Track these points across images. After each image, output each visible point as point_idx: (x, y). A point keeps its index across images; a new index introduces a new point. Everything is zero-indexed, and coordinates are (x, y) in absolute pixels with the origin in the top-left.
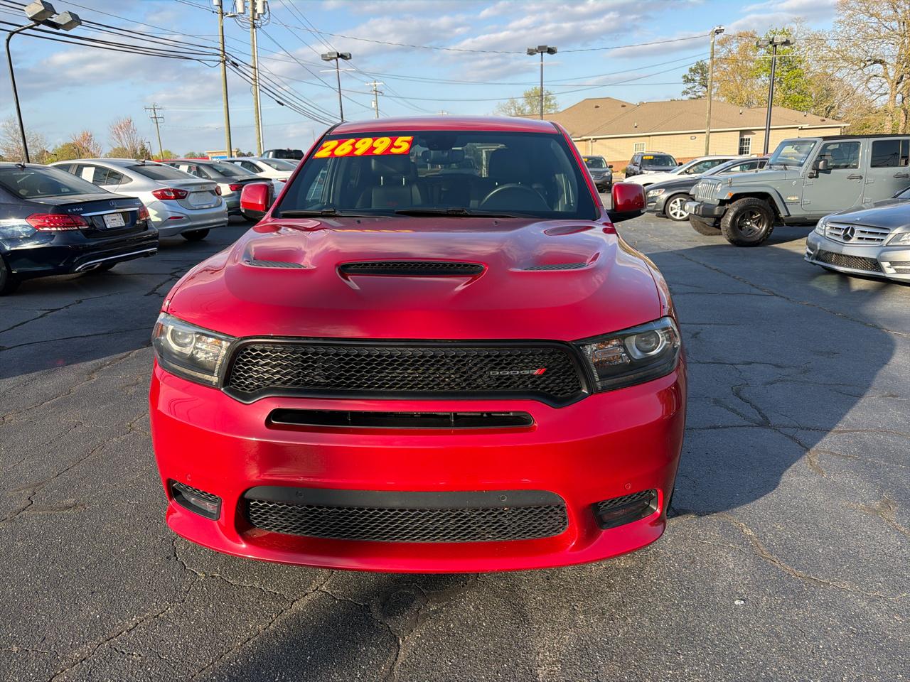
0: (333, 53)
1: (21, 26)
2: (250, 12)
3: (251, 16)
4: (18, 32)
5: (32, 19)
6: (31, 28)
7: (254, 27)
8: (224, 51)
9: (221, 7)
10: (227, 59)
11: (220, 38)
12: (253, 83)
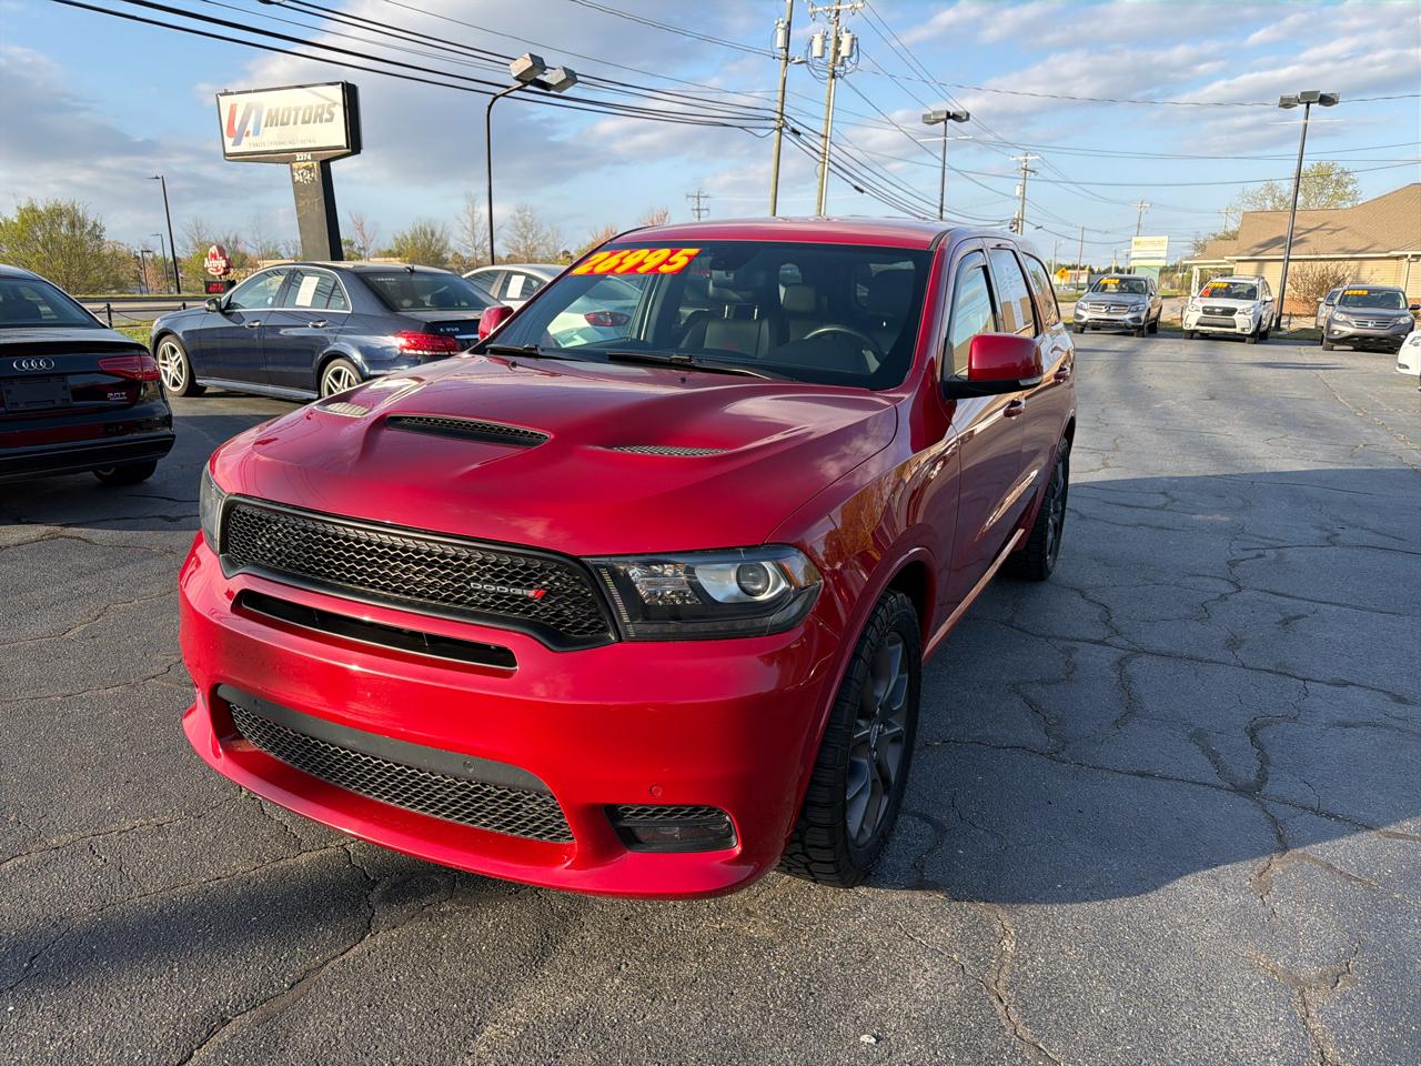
0: (941, 112)
1: (508, 87)
2: (830, 55)
3: (831, 60)
4: (504, 95)
5: (517, 78)
6: (519, 89)
7: (833, 76)
8: (782, 114)
9: (787, 50)
10: (785, 125)
11: (780, 94)
12: (822, 160)
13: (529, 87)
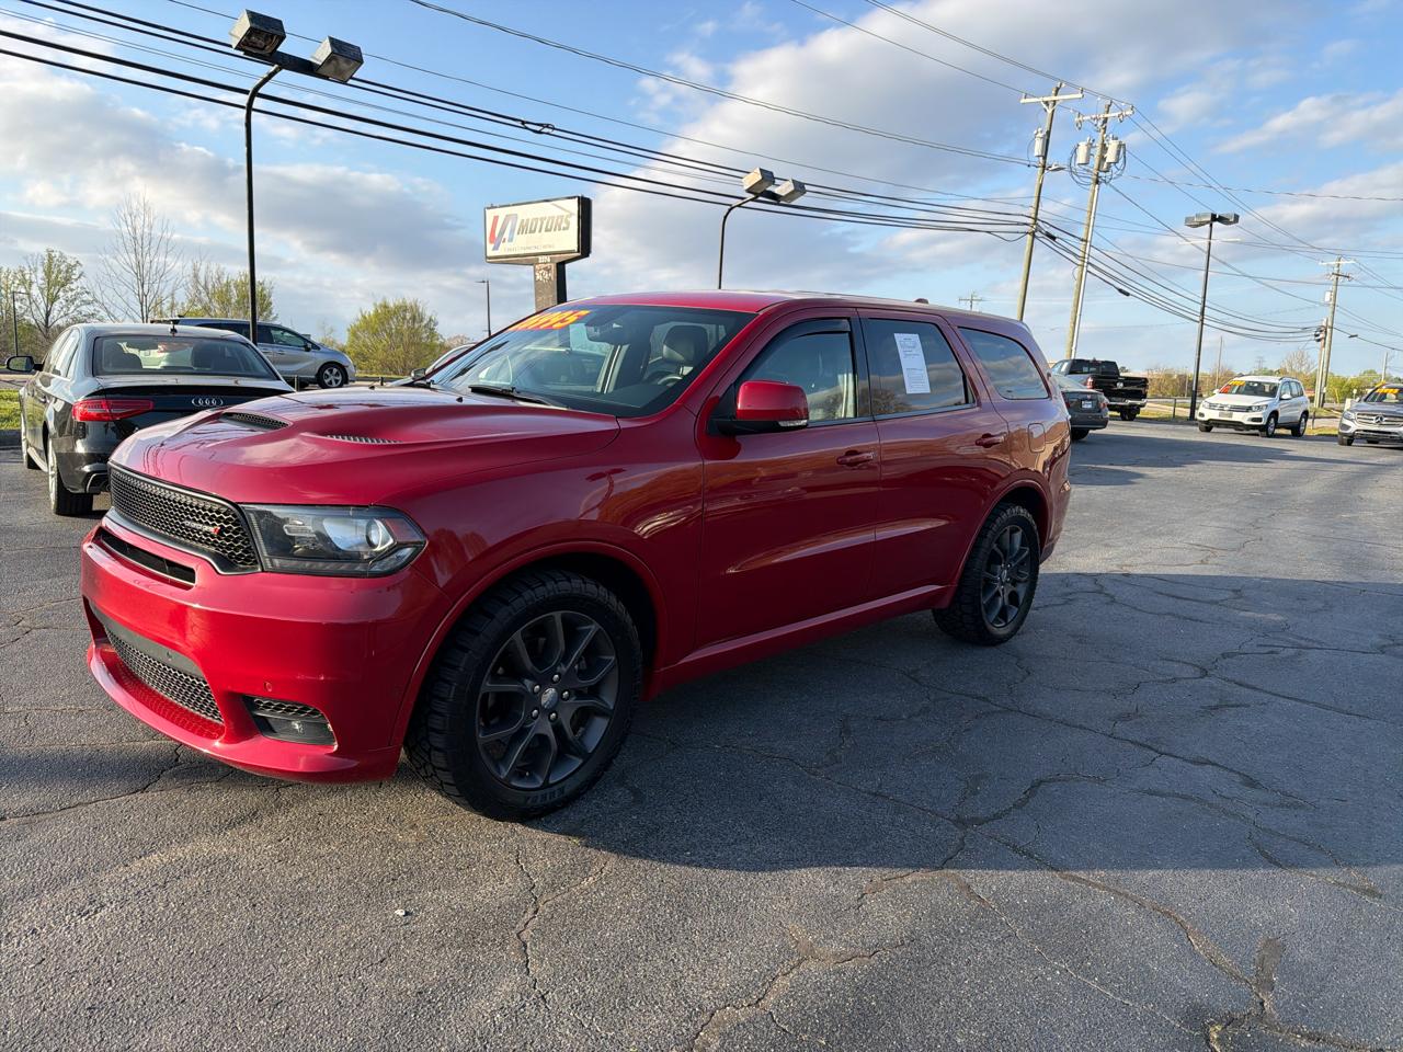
0: (1205, 215)
2: (1095, 162)
3: (1096, 167)
4: (739, 206)
5: (749, 191)
6: (752, 200)
7: (1097, 182)
8: (1036, 219)
9: (1045, 158)
10: (1039, 229)
11: (1035, 200)
12: (1080, 263)
13: (760, 198)
